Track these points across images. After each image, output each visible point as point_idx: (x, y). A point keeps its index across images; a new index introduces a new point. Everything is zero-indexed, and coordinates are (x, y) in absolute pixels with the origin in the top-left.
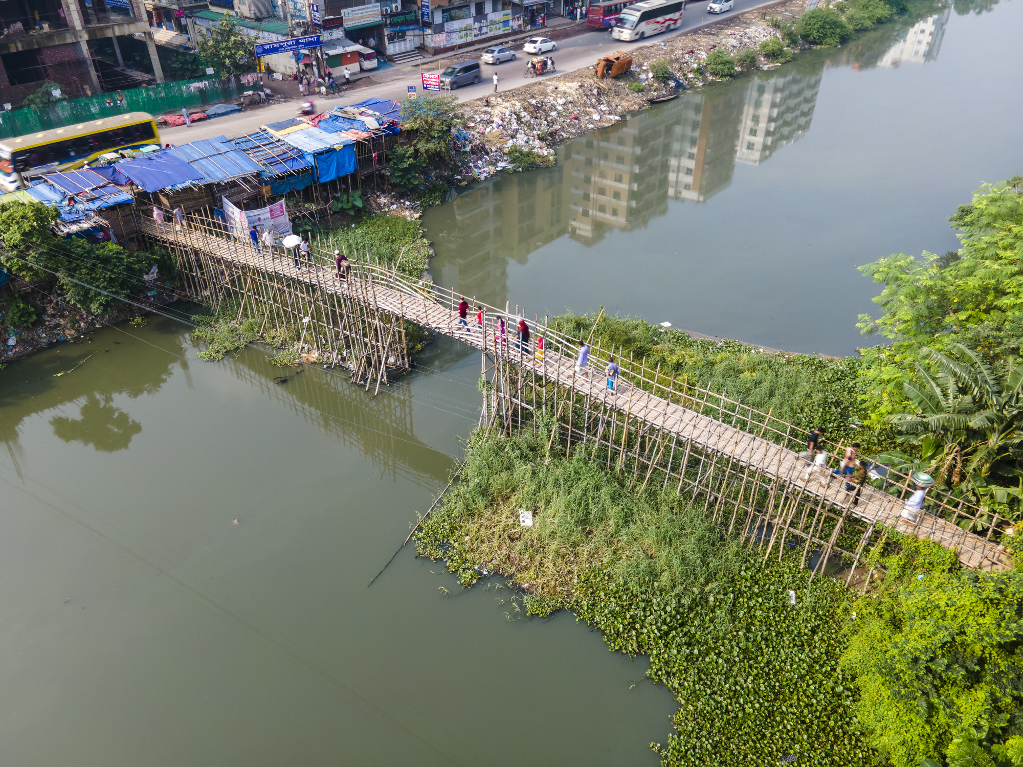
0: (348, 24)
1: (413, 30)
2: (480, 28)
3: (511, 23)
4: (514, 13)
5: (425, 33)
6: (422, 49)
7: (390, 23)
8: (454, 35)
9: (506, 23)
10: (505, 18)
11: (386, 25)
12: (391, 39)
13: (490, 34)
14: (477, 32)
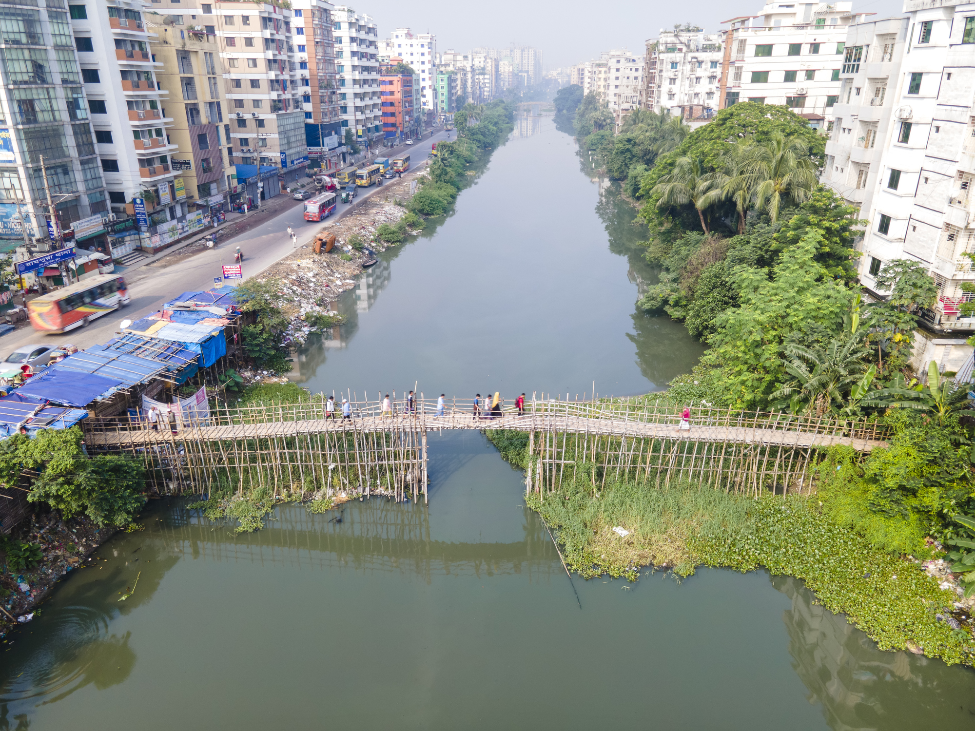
0: (78, 236)
1: (130, 235)
2: (183, 228)
3: (203, 221)
4: (204, 213)
5: (142, 236)
6: (140, 250)
7: (112, 231)
8: (165, 236)
9: (199, 221)
10: (199, 217)
11: (108, 233)
12: (114, 245)
13: (190, 232)
14: (181, 231)
